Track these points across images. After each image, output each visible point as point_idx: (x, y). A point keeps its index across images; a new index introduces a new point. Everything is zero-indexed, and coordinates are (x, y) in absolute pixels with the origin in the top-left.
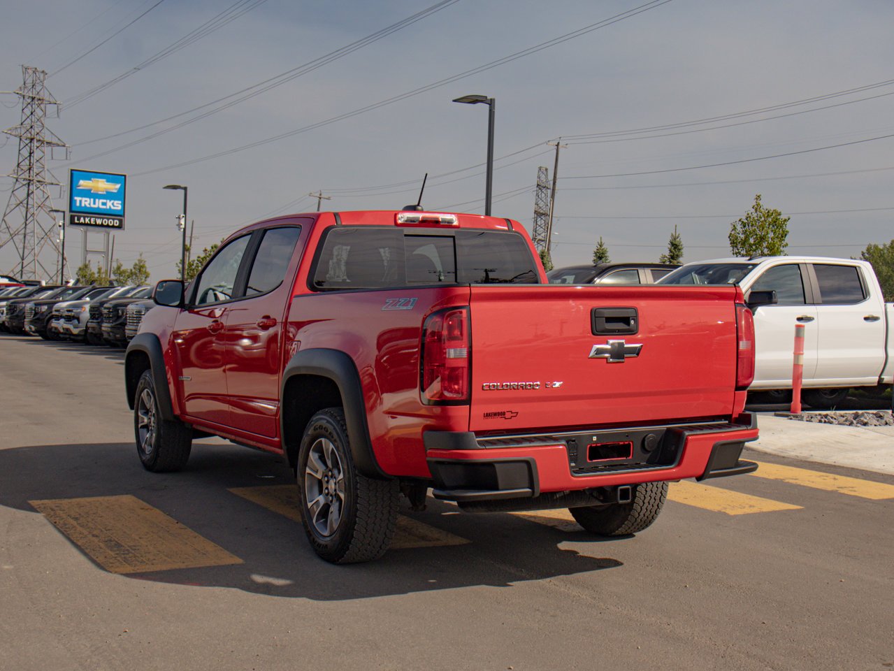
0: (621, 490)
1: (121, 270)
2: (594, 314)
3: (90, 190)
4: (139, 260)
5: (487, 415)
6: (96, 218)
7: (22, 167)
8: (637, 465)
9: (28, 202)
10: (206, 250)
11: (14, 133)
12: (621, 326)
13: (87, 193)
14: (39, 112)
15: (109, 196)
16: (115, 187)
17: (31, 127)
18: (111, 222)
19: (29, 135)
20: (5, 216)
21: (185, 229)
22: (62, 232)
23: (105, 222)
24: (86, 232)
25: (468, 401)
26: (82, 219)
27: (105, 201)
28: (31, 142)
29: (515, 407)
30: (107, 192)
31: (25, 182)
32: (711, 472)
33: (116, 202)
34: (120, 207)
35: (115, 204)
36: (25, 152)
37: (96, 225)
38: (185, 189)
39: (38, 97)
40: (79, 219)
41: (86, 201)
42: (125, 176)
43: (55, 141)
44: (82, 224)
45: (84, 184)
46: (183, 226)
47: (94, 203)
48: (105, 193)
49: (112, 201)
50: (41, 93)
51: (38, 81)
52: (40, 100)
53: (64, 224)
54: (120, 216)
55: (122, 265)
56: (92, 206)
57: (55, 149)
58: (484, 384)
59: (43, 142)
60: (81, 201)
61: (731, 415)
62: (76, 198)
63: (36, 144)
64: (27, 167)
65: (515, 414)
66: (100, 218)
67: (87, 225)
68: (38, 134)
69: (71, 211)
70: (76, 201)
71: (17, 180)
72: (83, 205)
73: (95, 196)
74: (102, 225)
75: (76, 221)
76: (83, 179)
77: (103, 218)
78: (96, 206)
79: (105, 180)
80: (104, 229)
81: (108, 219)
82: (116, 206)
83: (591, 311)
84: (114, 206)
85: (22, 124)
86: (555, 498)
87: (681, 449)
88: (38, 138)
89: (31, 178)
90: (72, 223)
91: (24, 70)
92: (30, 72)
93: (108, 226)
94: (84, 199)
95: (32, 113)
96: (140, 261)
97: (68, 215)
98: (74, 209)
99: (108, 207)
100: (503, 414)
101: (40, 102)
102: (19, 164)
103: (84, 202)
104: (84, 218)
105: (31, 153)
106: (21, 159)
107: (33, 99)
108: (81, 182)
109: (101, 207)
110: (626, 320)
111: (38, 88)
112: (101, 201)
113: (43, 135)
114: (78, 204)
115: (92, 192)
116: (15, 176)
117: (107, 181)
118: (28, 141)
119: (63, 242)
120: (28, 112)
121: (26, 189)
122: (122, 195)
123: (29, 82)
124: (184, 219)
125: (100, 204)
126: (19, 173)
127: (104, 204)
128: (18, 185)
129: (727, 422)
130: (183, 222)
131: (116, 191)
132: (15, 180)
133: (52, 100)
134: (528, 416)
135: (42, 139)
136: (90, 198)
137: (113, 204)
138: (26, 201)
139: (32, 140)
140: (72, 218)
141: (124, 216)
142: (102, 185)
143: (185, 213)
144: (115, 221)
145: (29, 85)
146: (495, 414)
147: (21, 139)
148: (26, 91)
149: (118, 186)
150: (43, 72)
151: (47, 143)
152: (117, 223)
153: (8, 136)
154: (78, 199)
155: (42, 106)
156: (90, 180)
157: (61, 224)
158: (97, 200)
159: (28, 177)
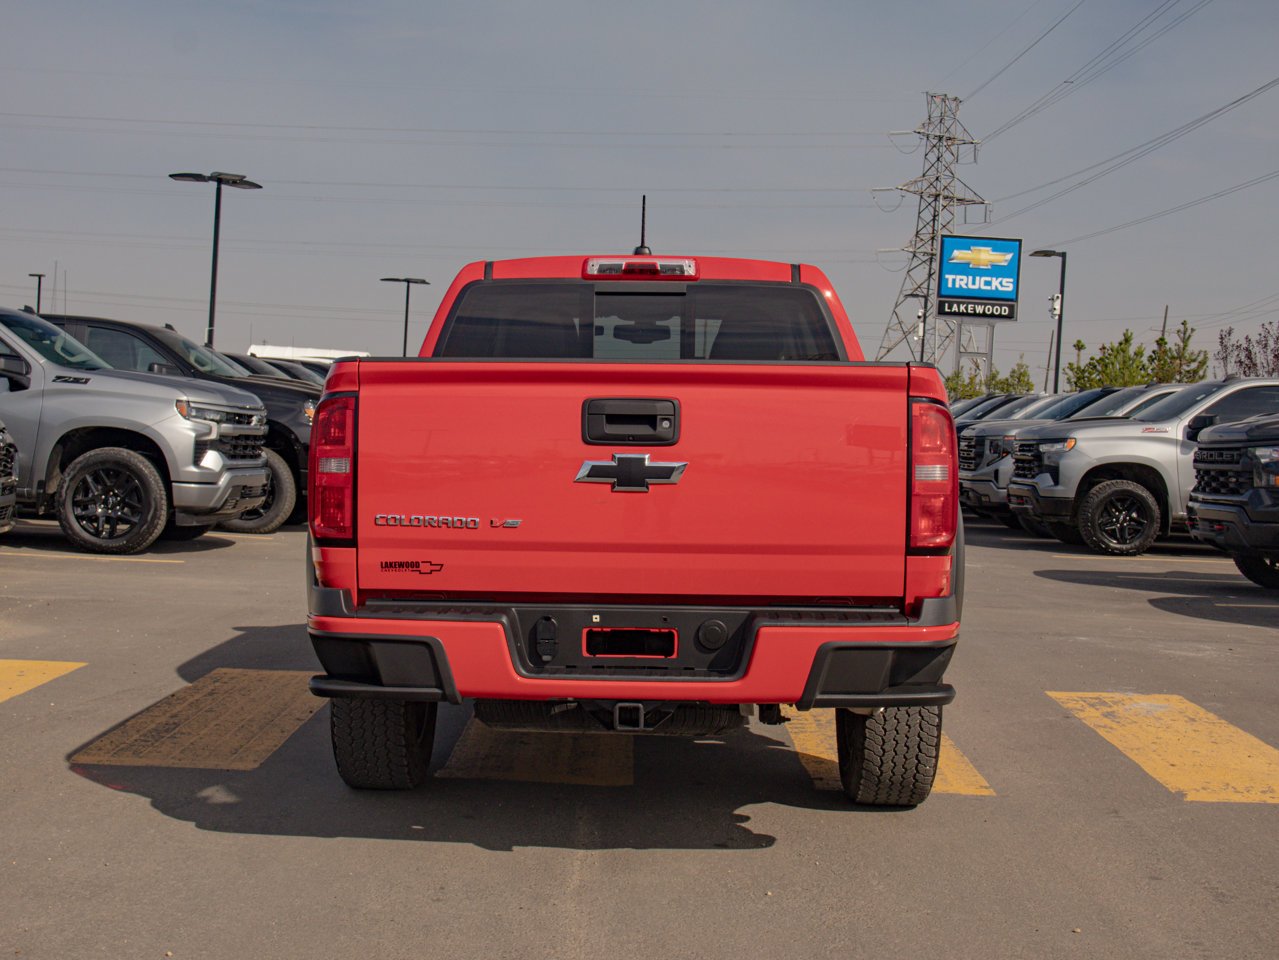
0: (621, 708)
1: (997, 379)
2: (590, 409)
3: (969, 264)
4: (1018, 365)
5: (388, 566)
6: (975, 304)
7: (921, 237)
8: (689, 670)
9: (929, 286)
10: (1104, 348)
11: (912, 189)
12: (644, 430)
13: (964, 269)
14: (947, 157)
15: (996, 271)
16: (1004, 258)
17: (937, 179)
18: (996, 310)
19: (933, 191)
20: (896, 306)
21: (1060, 316)
22: (921, 325)
23: (989, 310)
24: (960, 326)
25: (352, 542)
26: (955, 306)
27: (988, 279)
28: (935, 200)
29: (436, 556)
30: (992, 266)
31: (926, 258)
32: (819, 697)
33: (1005, 280)
34: (1010, 288)
35: (1004, 284)
36: (927, 215)
37: (975, 315)
38: (1063, 255)
39: (947, 135)
40: (950, 307)
41: (962, 280)
42: (1020, 241)
43: (969, 196)
44: (955, 314)
45: (959, 255)
46: (1057, 312)
47: (974, 283)
48: (989, 267)
49: (1000, 279)
50: (952, 129)
51: (949, 113)
52: (950, 139)
53: (925, 315)
54: (1010, 301)
55: (998, 373)
56: (971, 286)
57: (970, 207)
58: (378, 516)
59: (952, 199)
60: (954, 280)
61: (903, 599)
62: (947, 276)
63: (942, 201)
64: (929, 236)
65: (438, 568)
66: (981, 304)
67: (962, 314)
68: (945, 187)
69: (940, 295)
70: (947, 280)
71: (915, 256)
72: (957, 286)
73: (976, 272)
74: (984, 315)
75: (947, 310)
76: (958, 249)
77: (986, 305)
78: (976, 287)
79: (989, 249)
80: (986, 320)
81: (993, 305)
82: (1006, 285)
83: (583, 403)
84: (1002, 286)
85: (924, 175)
86: (553, 712)
87: (748, 650)
88: (946, 193)
89: (934, 252)
90: (941, 312)
91: (930, 98)
92: (938, 100)
93: (992, 316)
94: (959, 277)
95: (938, 159)
96: (1020, 366)
97: (934, 300)
98: (943, 293)
99: (994, 288)
100: (417, 565)
101: (950, 142)
102: (917, 232)
103: (958, 282)
104: (959, 304)
105: (935, 216)
106: (921, 226)
107: (940, 138)
108: (956, 253)
109: (983, 287)
110: (651, 420)
111: (948, 122)
112: (984, 279)
113: (952, 189)
114: (950, 285)
115: (971, 266)
116: (911, 250)
117: (994, 250)
118: (930, 200)
119: (923, 340)
120: (932, 157)
121: (928, 268)
122: (1015, 270)
123: (936, 114)
124: (1059, 301)
125: (982, 283)
126: (918, 245)
127: (988, 283)
128: (916, 262)
129: (898, 611)
130: (1057, 305)
131: (1006, 264)
132: (911, 255)
133: (967, 139)
134: (462, 572)
135: (951, 195)
136: (967, 275)
137: (1001, 283)
138: (926, 283)
139: (937, 197)
140: (941, 305)
141: (1016, 300)
142: (985, 256)
143: (1062, 292)
144: (1003, 308)
145: (936, 120)
146: (401, 565)
147: (921, 197)
148: (931, 128)
149: (1009, 256)
150: (956, 99)
151: (958, 200)
152: (1005, 311)
153: (904, 193)
154: (950, 277)
155: (953, 149)
156: (969, 249)
157: (920, 314)
158: (978, 278)
159: (930, 251)
